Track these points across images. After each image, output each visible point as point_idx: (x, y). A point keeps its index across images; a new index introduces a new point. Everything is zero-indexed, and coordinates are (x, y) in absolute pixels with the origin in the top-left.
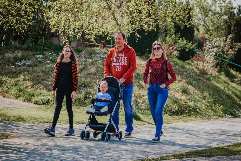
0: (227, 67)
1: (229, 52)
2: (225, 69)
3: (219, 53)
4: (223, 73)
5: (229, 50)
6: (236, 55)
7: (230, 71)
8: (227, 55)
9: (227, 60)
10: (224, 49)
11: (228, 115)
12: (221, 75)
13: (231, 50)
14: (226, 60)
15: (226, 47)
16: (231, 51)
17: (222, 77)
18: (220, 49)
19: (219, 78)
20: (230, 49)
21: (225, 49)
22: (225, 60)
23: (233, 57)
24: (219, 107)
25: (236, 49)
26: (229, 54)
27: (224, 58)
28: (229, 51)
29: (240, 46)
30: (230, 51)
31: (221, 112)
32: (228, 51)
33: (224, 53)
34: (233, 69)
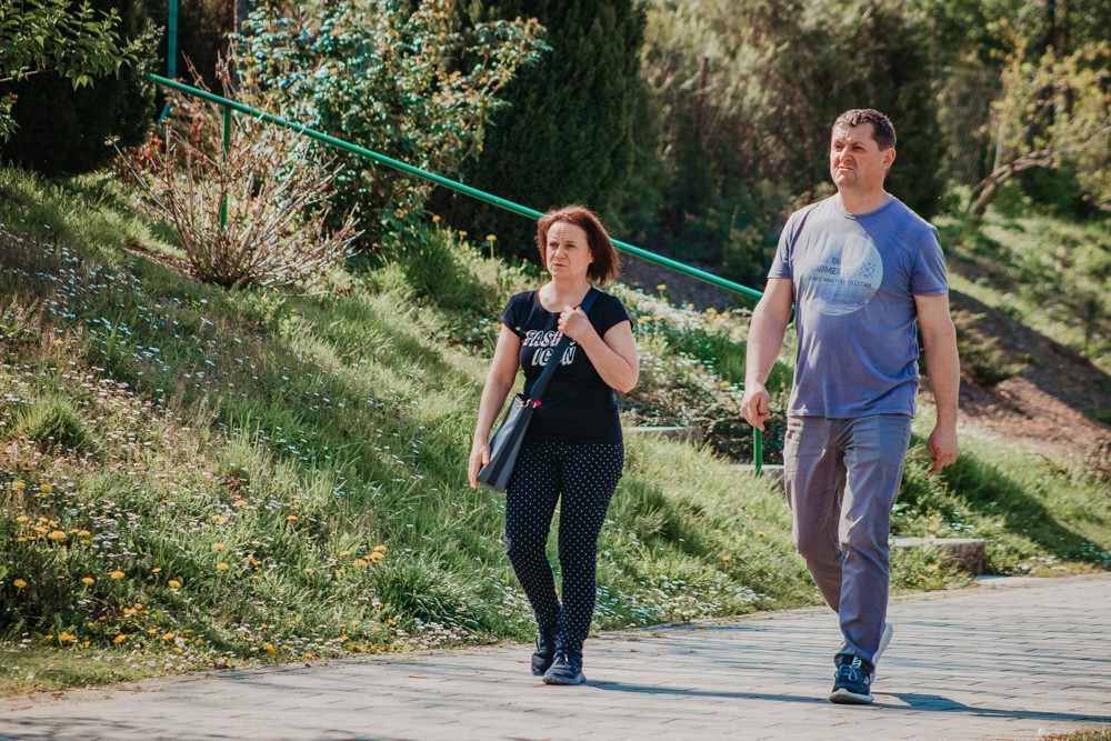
0: (427, 220)
1: (446, 99)
2: (405, 236)
3: (355, 109)
4: (392, 274)
5: (443, 84)
6: (500, 126)
7: (455, 253)
8: (422, 124)
9: (423, 168)
10: (398, 67)
11: (434, 624)
12: (376, 289)
13: (456, 79)
14: (417, 162)
15: (411, 53)
16: (460, 89)
17: (380, 304)
18: (362, 67)
19: (357, 313)
20: (449, 71)
21: (406, 73)
22: (403, 164)
23: (479, 134)
24: (358, 563)
25: (504, 75)
26: (439, 113)
27: (401, 148)
28: (439, 90)
29: (528, 47)
30: (446, 92)
31: (376, 602)
32: (435, 87)
33: (397, 105)
34: (475, 238)
